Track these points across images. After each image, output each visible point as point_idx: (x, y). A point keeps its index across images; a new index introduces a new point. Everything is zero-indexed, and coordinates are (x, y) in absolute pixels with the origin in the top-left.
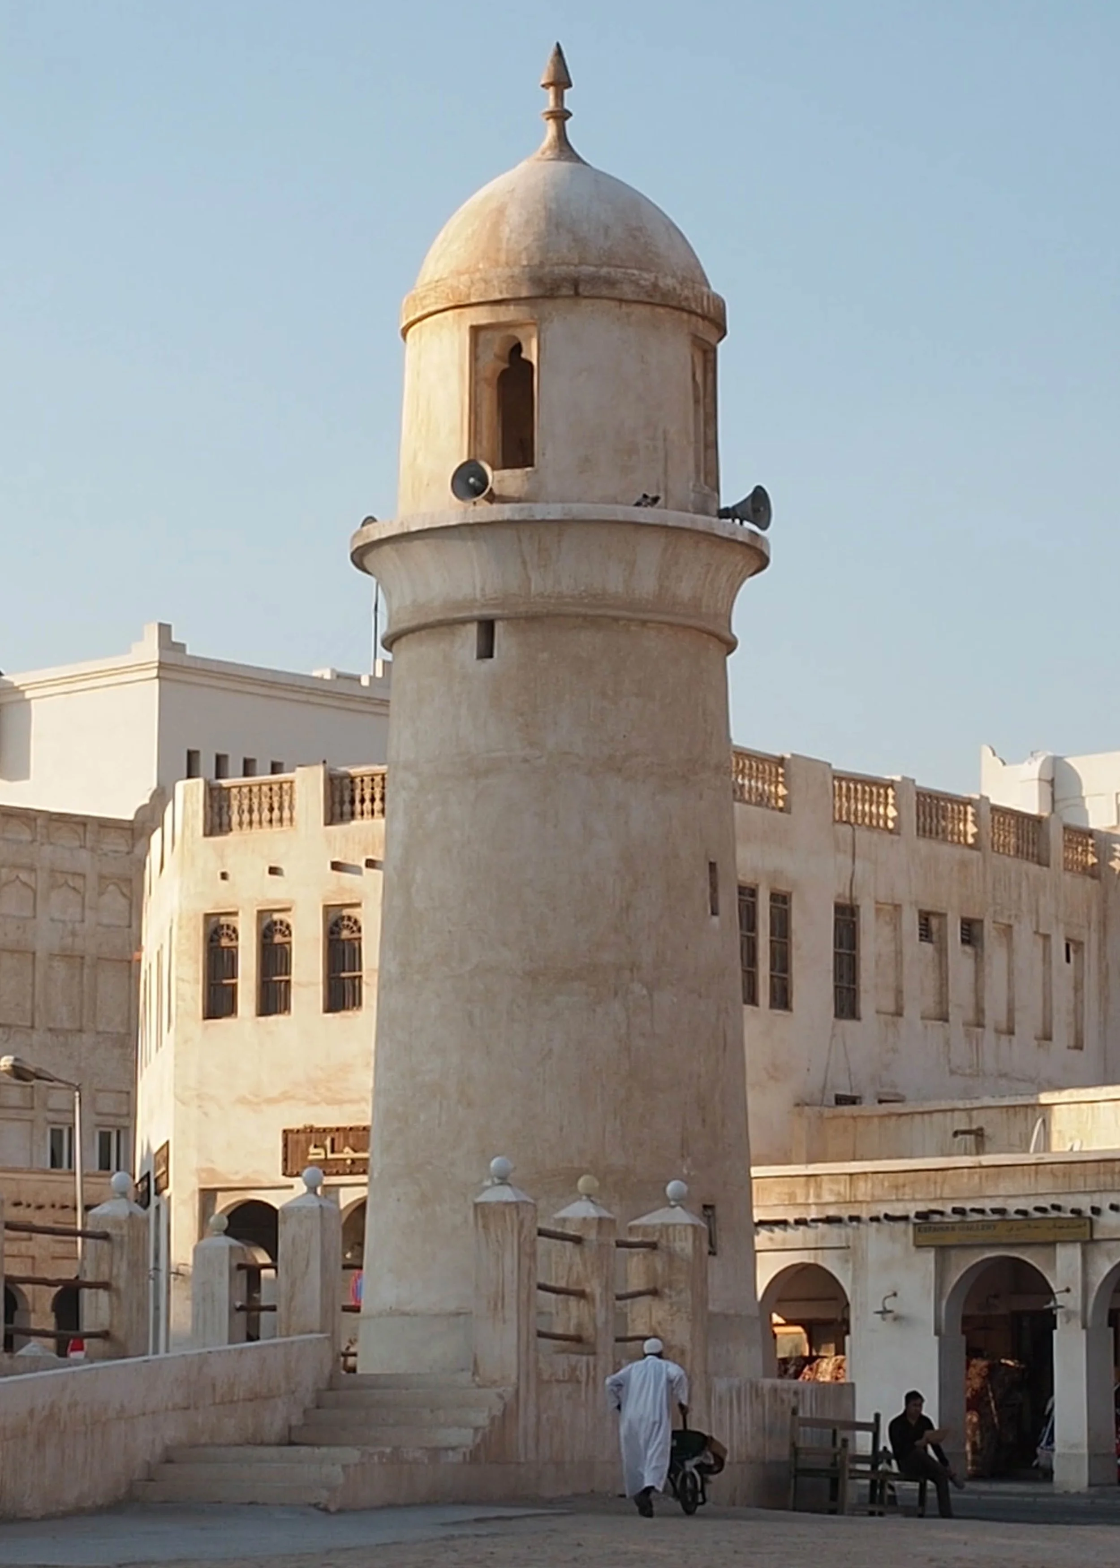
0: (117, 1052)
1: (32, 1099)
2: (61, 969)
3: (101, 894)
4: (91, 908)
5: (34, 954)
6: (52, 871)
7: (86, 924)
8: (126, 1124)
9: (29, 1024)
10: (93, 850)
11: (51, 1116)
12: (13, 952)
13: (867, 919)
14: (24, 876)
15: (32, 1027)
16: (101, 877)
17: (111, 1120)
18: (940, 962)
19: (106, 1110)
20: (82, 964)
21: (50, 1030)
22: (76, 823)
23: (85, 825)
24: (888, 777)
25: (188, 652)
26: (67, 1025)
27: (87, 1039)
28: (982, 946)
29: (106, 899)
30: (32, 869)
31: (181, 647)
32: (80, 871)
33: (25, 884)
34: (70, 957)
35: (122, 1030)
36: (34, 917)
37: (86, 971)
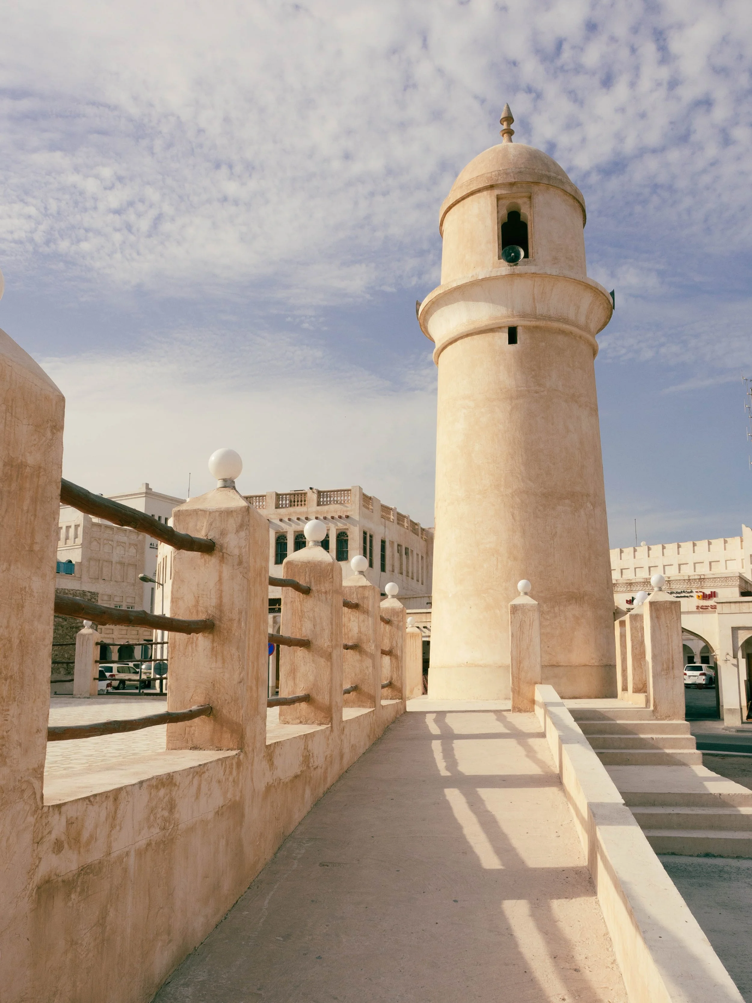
0: (132, 587)
1: (110, 598)
2: (119, 567)
3: (130, 548)
4: (127, 551)
5: (112, 562)
6: (117, 542)
7: (125, 556)
8: (134, 605)
9: (110, 579)
10: (128, 537)
11: (115, 603)
12: (107, 561)
13: (387, 545)
14: (110, 542)
15: (111, 580)
16: (130, 544)
17: (130, 604)
18: (400, 558)
19: (129, 601)
20: (124, 565)
21: (115, 581)
22: (124, 530)
23: (126, 531)
24: (390, 507)
25: (153, 490)
26: (120, 580)
27: (125, 584)
28: (408, 556)
29: (131, 549)
30: (112, 541)
31: (151, 489)
32: (124, 542)
33: (110, 544)
34: (122, 563)
35: (134, 582)
36: (113, 553)
37: (125, 567)
